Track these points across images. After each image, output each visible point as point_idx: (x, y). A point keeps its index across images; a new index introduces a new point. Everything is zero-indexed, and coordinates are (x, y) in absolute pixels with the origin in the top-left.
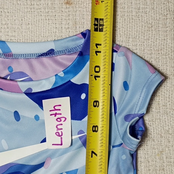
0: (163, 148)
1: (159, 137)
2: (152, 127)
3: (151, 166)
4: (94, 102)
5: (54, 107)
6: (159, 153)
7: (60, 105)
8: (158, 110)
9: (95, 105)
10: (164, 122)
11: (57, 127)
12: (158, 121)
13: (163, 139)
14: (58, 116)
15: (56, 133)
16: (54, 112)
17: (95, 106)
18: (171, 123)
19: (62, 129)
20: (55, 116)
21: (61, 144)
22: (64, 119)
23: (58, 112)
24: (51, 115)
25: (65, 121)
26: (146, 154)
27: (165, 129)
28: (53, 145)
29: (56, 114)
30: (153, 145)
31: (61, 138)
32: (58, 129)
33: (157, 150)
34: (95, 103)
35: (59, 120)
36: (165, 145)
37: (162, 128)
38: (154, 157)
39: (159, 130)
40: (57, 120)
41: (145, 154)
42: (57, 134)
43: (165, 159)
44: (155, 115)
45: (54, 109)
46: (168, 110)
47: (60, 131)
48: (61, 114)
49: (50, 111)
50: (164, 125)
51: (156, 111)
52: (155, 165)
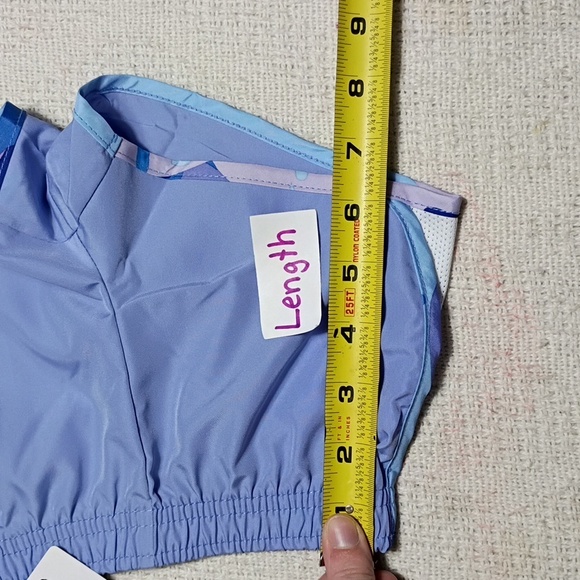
0: (549, 113)
1: (541, 86)
2: (523, 63)
3: (516, 157)
4: (354, 20)
5: (279, 236)
6: (538, 127)
7: (293, 231)
8: (540, 20)
9: (355, 28)
10: (554, 49)
11: (286, 286)
12: (540, 46)
13: (549, 92)
14: (288, 259)
15: (284, 301)
16: (279, 249)
17: (355, 32)
18: (573, 51)
19: (298, 290)
20: (282, 259)
21: (298, 326)
22: (303, 265)
23: (288, 248)
24: (271, 256)
25: (305, 270)
26: (506, 128)
27: (556, 66)
28: (277, 328)
29: (283, 255)
30: (523, 107)
31: (298, 311)
32: (290, 291)
33: (533, 118)
34: (356, 24)
35: (290, 268)
36: (553, 105)
37: (549, 65)
38: (525, 137)
39: (542, 68)
40: (286, 268)
41: (503, 127)
42: (287, 302)
43: (552, 140)
44: (532, 32)
45: (278, 241)
46: (567, 19)
47: (293, 296)
48: (295, 253)
49: (269, 245)
50: (555, 58)
51: (535, 20)
52: (526, 156)
